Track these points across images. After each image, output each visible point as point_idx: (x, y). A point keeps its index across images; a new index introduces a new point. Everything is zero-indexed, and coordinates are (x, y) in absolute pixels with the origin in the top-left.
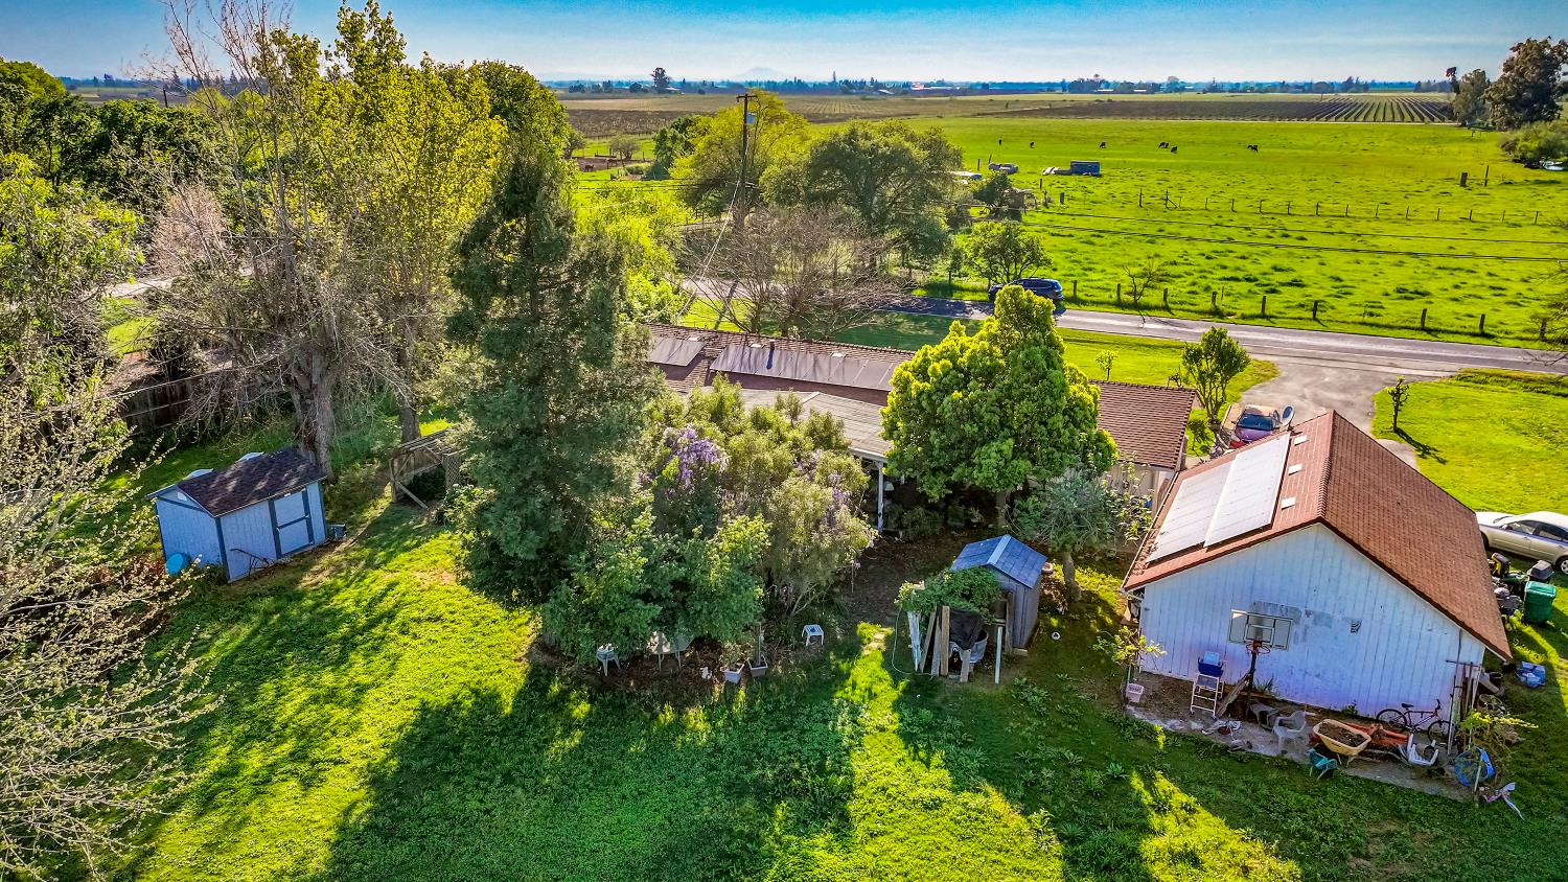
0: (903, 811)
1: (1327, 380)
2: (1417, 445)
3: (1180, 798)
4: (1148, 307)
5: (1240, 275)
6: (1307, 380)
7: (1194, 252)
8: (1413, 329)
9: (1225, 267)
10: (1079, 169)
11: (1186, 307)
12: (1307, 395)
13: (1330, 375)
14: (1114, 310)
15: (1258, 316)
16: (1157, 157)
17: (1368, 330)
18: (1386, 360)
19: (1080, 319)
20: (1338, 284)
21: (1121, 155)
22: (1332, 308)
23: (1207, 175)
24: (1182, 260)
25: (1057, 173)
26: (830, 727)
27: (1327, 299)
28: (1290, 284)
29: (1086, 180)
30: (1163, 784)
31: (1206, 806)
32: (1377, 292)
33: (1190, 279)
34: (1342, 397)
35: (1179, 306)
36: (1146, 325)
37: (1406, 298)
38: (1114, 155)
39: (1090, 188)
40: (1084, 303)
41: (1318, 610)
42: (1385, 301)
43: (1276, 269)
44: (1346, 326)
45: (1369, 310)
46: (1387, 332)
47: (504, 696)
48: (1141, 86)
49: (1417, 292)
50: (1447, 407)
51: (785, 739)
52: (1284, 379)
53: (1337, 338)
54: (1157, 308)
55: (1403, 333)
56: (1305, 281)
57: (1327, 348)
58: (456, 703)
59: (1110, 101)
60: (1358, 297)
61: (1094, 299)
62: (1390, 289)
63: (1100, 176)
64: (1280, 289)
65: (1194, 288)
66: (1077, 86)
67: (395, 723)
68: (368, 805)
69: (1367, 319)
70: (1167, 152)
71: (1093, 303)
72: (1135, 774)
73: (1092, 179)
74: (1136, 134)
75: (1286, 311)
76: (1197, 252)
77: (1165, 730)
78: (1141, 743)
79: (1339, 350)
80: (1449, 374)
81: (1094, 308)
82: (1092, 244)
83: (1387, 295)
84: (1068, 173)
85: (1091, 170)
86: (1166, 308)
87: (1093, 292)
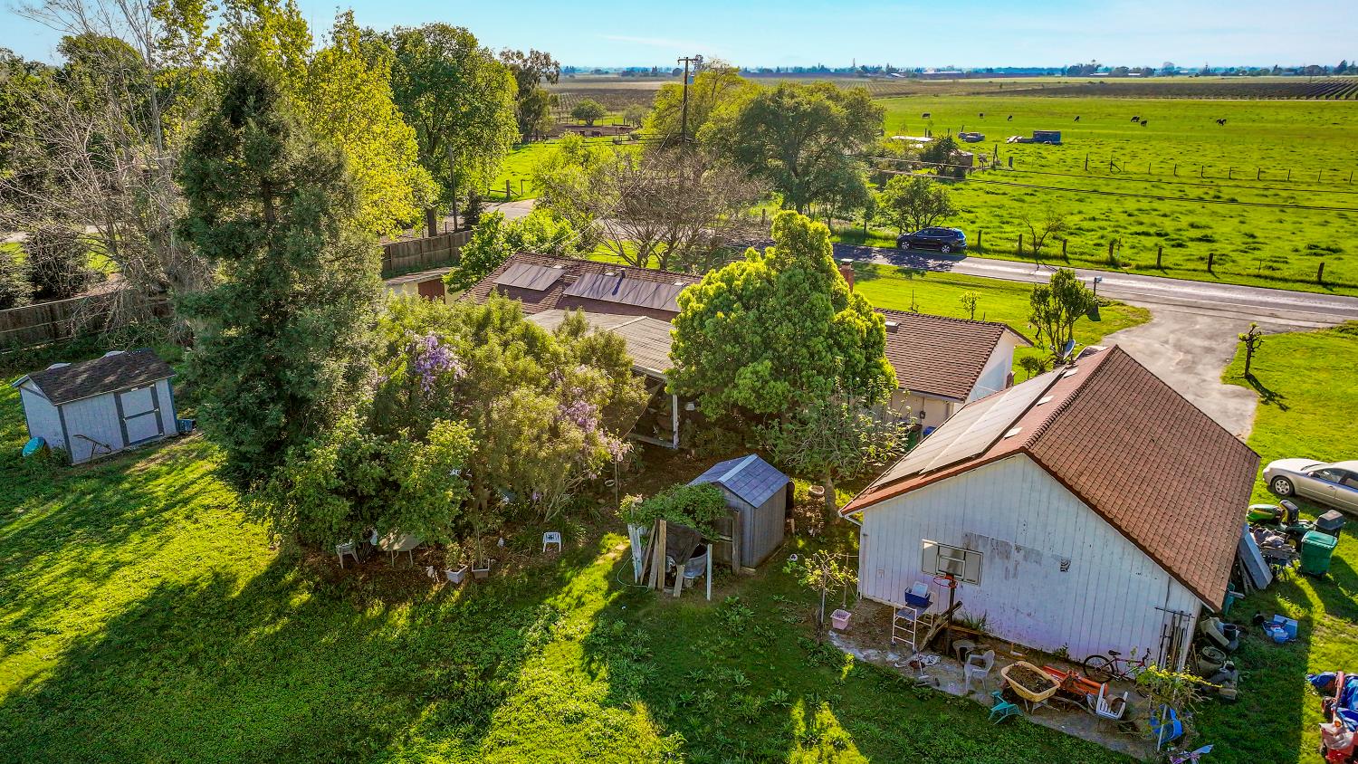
0: (544, 722)
1: (1198, 327)
2: (1263, 391)
3: (837, 732)
4: (1047, 257)
5: (1152, 230)
6: (1177, 326)
7: (1117, 209)
8: (1308, 282)
9: (1141, 224)
10: (1041, 138)
11: (1084, 257)
12: (1170, 341)
13: (1203, 322)
14: (1013, 259)
15: (1153, 267)
16: (1122, 129)
17: (1262, 282)
18: (1268, 310)
19: (976, 266)
20: (1250, 240)
21: (1089, 127)
22: (1233, 261)
23: (1166, 144)
24: (1103, 217)
25: (1020, 141)
26: (520, 632)
27: (1231, 254)
28: (1200, 240)
29: (1044, 149)
30: (826, 715)
31: (859, 743)
32: (1287, 248)
33: (1100, 233)
34: (1206, 343)
35: (1077, 256)
36: (1038, 273)
37: (1315, 254)
38: (1084, 127)
39: (1045, 154)
40: (987, 251)
41: (1029, 546)
42: (1292, 258)
43: (1192, 226)
44: (1239, 278)
45: (1271, 264)
46: (1280, 284)
47: (240, 581)
48: (1137, 70)
49: (1328, 249)
50: (1314, 357)
51: (473, 641)
52: (1154, 325)
53: (1225, 289)
54: (1055, 257)
55: (1297, 286)
56: (1216, 237)
57: (1211, 298)
58: (194, 584)
59: (1101, 82)
60: (1266, 253)
61: (997, 248)
62: (1301, 246)
63: (1061, 144)
64: (1189, 244)
65: (1102, 241)
66: (1074, 71)
67: (124, 599)
68: (50, 675)
69: (1267, 272)
70: (1137, 125)
71: (996, 252)
72: (800, 703)
73: (1051, 147)
74: (1112, 110)
75: (1184, 263)
76: (1121, 210)
77: (856, 661)
78: (824, 671)
79: (1222, 300)
80: (1331, 325)
81: (996, 256)
82: (1023, 201)
83: (1297, 251)
84: (1030, 142)
85: (1054, 139)
86: (1065, 258)
87: (999, 242)
